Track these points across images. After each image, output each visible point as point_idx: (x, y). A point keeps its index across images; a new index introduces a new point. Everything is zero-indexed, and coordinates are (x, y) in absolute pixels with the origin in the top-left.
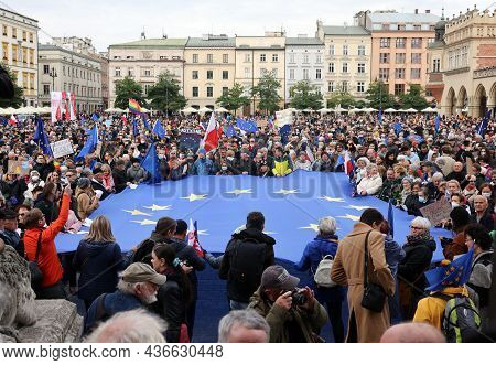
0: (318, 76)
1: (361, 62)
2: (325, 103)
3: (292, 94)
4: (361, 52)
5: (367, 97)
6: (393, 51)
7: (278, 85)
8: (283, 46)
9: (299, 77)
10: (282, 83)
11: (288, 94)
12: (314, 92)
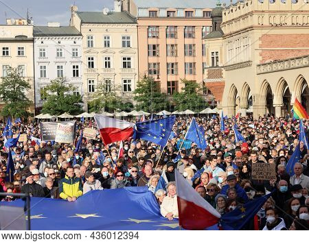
0: (76, 73)
1: (127, 56)
2: (85, 107)
3: (44, 96)
4: (126, 44)
5: (136, 98)
6: (162, 42)
7: (25, 85)
8: (30, 36)
9: (52, 75)
10: (31, 83)
11: (39, 97)
12: (71, 93)
